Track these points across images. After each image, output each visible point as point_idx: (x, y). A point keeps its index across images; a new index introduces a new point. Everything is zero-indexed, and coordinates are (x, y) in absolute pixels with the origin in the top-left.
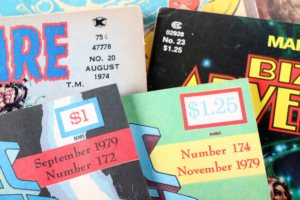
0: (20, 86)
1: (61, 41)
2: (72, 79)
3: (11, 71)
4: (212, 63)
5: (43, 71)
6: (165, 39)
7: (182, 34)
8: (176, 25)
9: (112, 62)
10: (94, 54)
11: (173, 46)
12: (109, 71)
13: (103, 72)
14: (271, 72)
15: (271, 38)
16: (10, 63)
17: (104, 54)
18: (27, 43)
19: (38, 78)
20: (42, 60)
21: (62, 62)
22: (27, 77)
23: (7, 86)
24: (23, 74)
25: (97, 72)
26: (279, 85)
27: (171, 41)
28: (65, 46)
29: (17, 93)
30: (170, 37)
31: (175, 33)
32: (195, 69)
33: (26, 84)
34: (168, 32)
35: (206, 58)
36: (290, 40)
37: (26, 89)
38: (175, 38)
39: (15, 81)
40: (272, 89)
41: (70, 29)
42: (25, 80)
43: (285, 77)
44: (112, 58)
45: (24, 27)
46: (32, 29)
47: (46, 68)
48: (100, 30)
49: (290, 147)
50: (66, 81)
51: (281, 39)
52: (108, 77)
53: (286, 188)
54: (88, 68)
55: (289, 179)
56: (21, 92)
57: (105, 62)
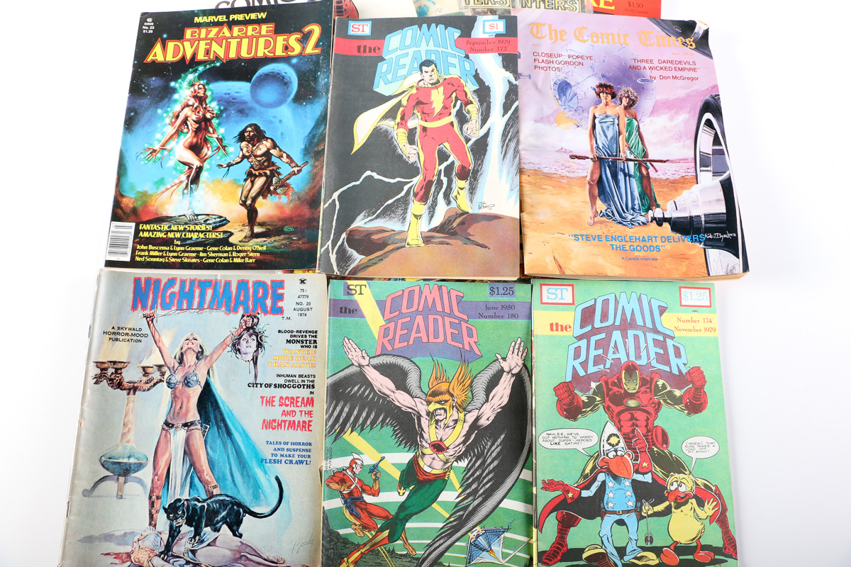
0: (255, 317)
1: (280, 291)
2: (285, 315)
3: (251, 307)
4: (168, 35)
5: (269, 309)
6: (144, 27)
7: (152, 24)
8: (149, 20)
9: (308, 306)
10: (299, 300)
11: (148, 30)
12: (306, 312)
13: (303, 312)
14: (196, 34)
15: (196, 18)
16: (250, 303)
17: (304, 301)
18: (261, 291)
19: (266, 313)
20: (269, 302)
21: (280, 304)
22: (259, 312)
23: (248, 316)
24: (258, 310)
25: (300, 312)
26: (200, 39)
27: (147, 28)
28: (283, 294)
29: (253, 321)
30: (146, 26)
31: (149, 24)
32: (159, 39)
33: (259, 316)
34: (145, 24)
35: (165, 33)
36: (205, 18)
37: (258, 319)
38: (149, 26)
39: (252, 314)
40: (197, 42)
41: (286, 284)
42: (259, 314)
43: (203, 35)
44: (309, 304)
45: (260, 281)
46: (264, 283)
47: (271, 307)
48: (303, 286)
49: (205, 66)
50: (282, 316)
51: (201, 18)
52: (306, 315)
53: (204, 86)
54: (295, 309)
55: (205, 81)
56: (255, 320)
57: (305, 306)
